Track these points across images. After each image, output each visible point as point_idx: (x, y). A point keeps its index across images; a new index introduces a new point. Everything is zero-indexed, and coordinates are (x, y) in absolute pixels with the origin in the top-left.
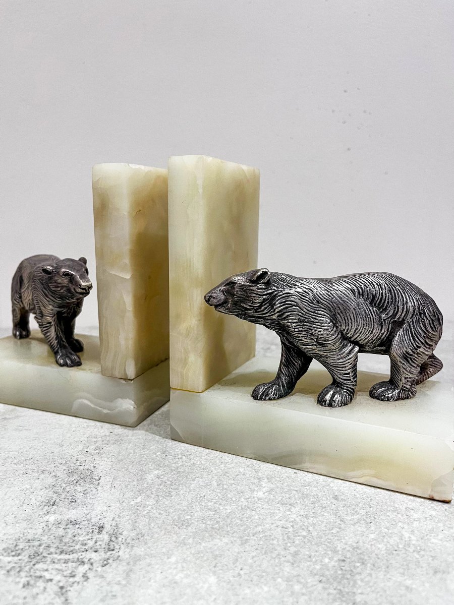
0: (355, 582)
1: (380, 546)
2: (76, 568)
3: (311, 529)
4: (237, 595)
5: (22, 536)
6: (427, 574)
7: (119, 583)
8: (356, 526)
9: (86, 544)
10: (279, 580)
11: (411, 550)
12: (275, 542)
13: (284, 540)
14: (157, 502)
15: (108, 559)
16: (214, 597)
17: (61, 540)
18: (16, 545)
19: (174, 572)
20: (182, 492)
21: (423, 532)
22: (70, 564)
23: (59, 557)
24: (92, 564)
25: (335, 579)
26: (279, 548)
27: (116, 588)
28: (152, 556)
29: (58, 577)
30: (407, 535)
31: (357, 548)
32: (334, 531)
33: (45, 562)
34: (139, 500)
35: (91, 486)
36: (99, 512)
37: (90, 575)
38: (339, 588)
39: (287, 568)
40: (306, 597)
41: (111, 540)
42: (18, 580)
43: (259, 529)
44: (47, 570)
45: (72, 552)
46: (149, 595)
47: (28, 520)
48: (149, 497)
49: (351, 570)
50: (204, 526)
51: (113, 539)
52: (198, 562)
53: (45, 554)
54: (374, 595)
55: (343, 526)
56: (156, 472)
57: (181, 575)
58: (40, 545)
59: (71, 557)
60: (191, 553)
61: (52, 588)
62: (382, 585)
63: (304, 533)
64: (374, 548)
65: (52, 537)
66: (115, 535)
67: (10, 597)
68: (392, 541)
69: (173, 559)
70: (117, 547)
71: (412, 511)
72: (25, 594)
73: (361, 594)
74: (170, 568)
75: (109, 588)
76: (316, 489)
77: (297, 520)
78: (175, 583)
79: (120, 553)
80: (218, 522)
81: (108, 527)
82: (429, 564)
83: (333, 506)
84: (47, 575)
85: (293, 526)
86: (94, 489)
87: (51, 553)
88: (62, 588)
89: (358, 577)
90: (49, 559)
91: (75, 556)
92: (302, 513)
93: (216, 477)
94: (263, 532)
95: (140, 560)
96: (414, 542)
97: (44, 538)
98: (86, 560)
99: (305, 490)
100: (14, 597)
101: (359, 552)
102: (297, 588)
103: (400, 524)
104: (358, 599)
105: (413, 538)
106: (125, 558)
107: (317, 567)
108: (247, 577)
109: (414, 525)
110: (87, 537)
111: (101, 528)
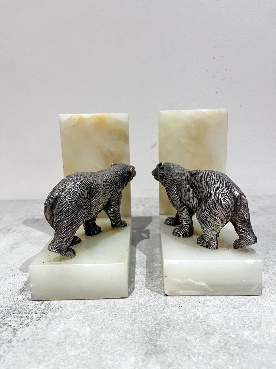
0: (160, 335)
1: (181, 318)
2: (24, 320)
3: (148, 308)
4: (97, 337)
5: (3, 305)
6: (201, 334)
7: (42, 329)
8: (173, 308)
9: (32, 310)
10: (121, 331)
11: (197, 321)
12: (127, 313)
13: (132, 313)
16: (85, 337)
17: (21, 308)
19: (71, 325)
21: (209, 312)
22: (22, 319)
23: (18, 315)
24: (32, 319)
25: (150, 332)
26: (127, 317)
27: (40, 330)
28: (62, 317)
29: (15, 324)
30: (198, 313)
31: (169, 318)
32: (160, 310)
33: (10, 317)
37: (30, 324)
38: (150, 337)
39: (128, 326)
40: (131, 341)
43: (121, 307)
44: (10, 321)
45: (25, 313)
46: (55, 335)
47: (8, 298)
49: (161, 329)
50: (93, 304)
51: (46, 308)
52: (84, 321)
53: (11, 314)
54: (167, 342)
55: (166, 307)
57: (73, 326)
58: (10, 310)
59: (23, 315)
60: (82, 317)
61: (11, 329)
62: (174, 338)
63: (144, 310)
64: (177, 319)
65: (17, 306)
66: (48, 306)
68: (189, 316)
69: (72, 319)
70: (47, 312)
71: (207, 302)
73: (161, 341)
74: (69, 323)
75: (36, 331)
76: (160, 288)
77: (143, 303)
78: (69, 330)
79: (47, 315)
82: (204, 329)
84: (10, 323)
85: (139, 306)
87: (15, 313)
88: (15, 329)
89: (163, 332)
90: (13, 316)
91: (26, 315)
92: (147, 300)
94: (123, 308)
95: (56, 319)
96: (200, 317)
97: (13, 306)
98: (30, 317)
101: (169, 320)
102: (129, 336)
103: (198, 308)
104: (158, 343)
105: (202, 315)
106: (49, 317)
107: (143, 326)
108: (105, 329)
109: (205, 309)
110: (34, 307)
111: (42, 303)
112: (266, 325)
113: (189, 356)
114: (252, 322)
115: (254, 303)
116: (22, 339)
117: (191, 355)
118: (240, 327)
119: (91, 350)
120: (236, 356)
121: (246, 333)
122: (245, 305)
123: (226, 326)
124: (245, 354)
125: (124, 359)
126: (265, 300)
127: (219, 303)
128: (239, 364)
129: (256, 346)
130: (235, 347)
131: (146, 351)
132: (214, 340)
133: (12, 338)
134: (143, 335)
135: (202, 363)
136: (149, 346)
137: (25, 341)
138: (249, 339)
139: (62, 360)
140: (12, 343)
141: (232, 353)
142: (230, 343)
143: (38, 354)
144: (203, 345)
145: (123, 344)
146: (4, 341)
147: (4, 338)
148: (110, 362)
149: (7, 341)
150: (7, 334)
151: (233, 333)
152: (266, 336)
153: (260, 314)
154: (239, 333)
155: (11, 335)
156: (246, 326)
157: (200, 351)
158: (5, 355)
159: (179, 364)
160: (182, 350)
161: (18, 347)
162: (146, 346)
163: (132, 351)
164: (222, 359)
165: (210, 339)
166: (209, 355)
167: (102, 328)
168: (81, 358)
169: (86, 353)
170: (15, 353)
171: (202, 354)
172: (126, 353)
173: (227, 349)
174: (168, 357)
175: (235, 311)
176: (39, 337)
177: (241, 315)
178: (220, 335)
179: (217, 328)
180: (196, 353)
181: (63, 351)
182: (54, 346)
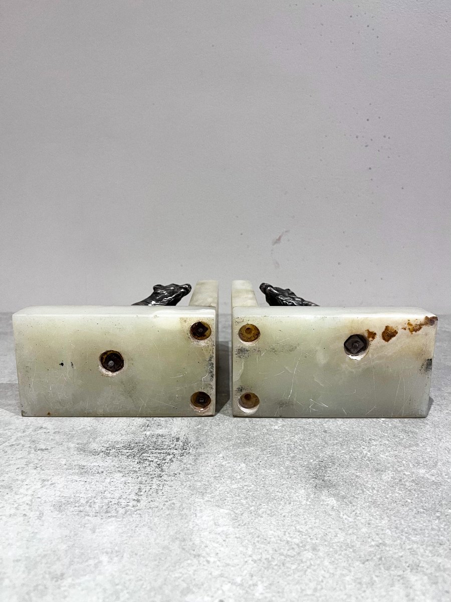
0: (326, 471)
1: (346, 456)
2: (166, 456)
3: (305, 446)
4: (257, 472)
5: (132, 440)
6: (371, 471)
7: (190, 464)
8: (334, 446)
9: (170, 446)
10: (282, 468)
11: (365, 459)
12: (282, 451)
13: (288, 450)
14: (211, 428)
15: (184, 453)
16: (244, 472)
17: (155, 444)
18: (130, 445)
19: (222, 461)
20: (226, 424)
21: (376, 451)
22: (162, 455)
23: (155, 451)
24: (174, 455)
25: (314, 469)
26: (284, 454)
27: (189, 466)
28: (208, 453)
29: (157, 460)
30: (365, 452)
31: (332, 456)
32: (320, 448)
33: (148, 453)
34: (199, 426)
36: (175, 432)
37: (174, 459)
38: (316, 473)
39: (287, 463)
40: (296, 476)
41: (184, 445)
42: (133, 460)
43: (274, 444)
44: (149, 457)
45: (162, 449)
47: (134, 433)
48: (206, 425)
49: (326, 466)
50: (239, 441)
51: (186, 444)
52: (235, 457)
53: (147, 450)
54: (336, 478)
55: (326, 446)
57: (225, 462)
58: (143, 445)
59: (162, 451)
60: (231, 453)
61: (153, 465)
62: (342, 474)
63: (301, 448)
64: (342, 457)
65: (150, 442)
66: (186, 443)
67: (131, 468)
68: (354, 454)
69: (221, 455)
70: (188, 448)
71: (373, 441)
72: (139, 467)
73: (329, 476)
74: (219, 459)
75: (185, 466)
76: (313, 426)
77: (298, 441)
78: (222, 465)
80: (248, 440)
81: (181, 439)
82: (374, 467)
83: (323, 436)
84: (150, 459)
85: (294, 444)
87: (150, 449)
88: (159, 464)
89: (328, 469)
90: (150, 451)
91: (164, 451)
92: (302, 438)
94: (275, 446)
95: (201, 455)
96: (368, 456)
97: (145, 442)
98: (171, 453)
100: (134, 467)
101: (332, 458)
102: (291, 471)
103: (363, 447)
104: (326, 478)
105: (369, 454)
106: (193, 453)
107: (305, 463)
108: (263, 466)
109: (372, 448)
110: (170, 443)
111: (178, 439)
112: (444, 464)
113: (362, 490)
114: (426, 461)
116: (172, 473)
117: (365, 490)
118: (414, 465)
119: (254, 483)
121: (422, 471)
122: (417, 445)
123: (398, 464)
124: (423, 489)
125: (293, 491)
126: (440, 441)
127: (387, 442)
128: (418, 498)
129: (434, 483)
130: (411, 484)
131: (315, 485)
132: (387, 476)
133: (160, 473)
134: (308, 471)
135: (378, 496)
136: (317, 481)
137: (178, 475)
138: (425, 476)
139: (226, 492)
140: (163, 477)
141: (409, 488)
142: (405, 480)
143: (198, 487)
144: (375, 480)
145: (288, 478)
146: (153, 476)
147: (151, 473)
148: (279, 494)
149: (156, 475)
150: (152, 469)
151: (407, 471)
152: (444, 474)
153: (435, 454)
154: (413, 470)
155: (157, 469)
156: (421, 465)
157: (374, 486)
158: (161, 488)
159: (354, 496)
160: (354, 484)
161: (172, 481)
162: (313, 481)
163: (300, 485)
164: (400, 494)
165: (383, 476)
166: (384, 489)
167: (259, 464)
168: (247, 490)
169: (250, 486)
170: (171, 487)
171: (376, 488)
172: (293, 487)
173: (402, 484)
174: (340, 490)
175: (407, 451)
176: (191, 471)
177: (414, 454)
178: (393, 473)
179: (389, 465)
180: (370, 488)
181: (225, 485)
182: (212, 480)
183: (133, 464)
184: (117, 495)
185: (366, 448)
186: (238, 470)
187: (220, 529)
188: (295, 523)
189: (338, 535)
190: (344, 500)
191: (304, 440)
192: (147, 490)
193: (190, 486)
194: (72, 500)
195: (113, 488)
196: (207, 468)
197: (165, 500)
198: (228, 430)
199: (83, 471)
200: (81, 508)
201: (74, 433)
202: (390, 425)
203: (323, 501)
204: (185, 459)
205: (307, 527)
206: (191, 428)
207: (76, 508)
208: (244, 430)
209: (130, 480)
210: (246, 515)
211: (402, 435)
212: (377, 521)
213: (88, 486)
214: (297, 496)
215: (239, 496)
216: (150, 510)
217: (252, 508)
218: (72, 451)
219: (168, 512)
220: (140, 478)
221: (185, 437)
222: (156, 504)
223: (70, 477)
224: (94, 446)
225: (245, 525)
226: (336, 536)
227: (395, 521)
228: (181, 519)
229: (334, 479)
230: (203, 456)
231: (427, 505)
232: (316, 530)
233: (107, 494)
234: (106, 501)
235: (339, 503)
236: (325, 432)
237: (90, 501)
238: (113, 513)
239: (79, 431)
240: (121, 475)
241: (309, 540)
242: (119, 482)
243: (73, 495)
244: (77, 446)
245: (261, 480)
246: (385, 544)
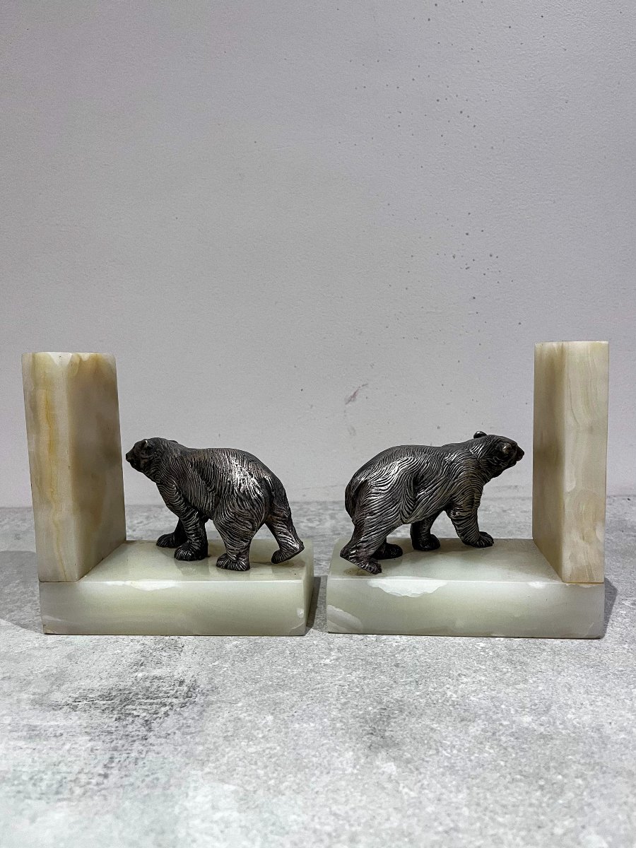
0: (389, 723)
1: (421, 700)
2: (160, 708)
3: (365, 687)
4: (287, 728)
5: (114, 686)
6: (454, 721)
7: (193, 719)
8: (406, 686)
9: (168, 693)
10: (325, 720)
11: (448, 704)
12: (330, 695)
13: (338, 694)
14: (232, 665)
15: (186, 703)
16: (269, 728)
17: (148, 690)
18: (110, 693)
19: (240, 712)
20: (256, 658)
21: (466, 692)
22: (154, 706)
23: (146, 701)
24: (172, 706)
25: (372, 720)
26: (332, 700)
27: (190, 721)
28: (223, 701)
29: (145, 714)
30: (449, 693)
31: (401, 701)
32: (385, 689)
33: (134, 705)
34: (216, 663)
35: (175, 652)
36: (180, 672)
37: (170, 713)
38: (373, 727)
39: (335, 713)
40: (344, 731)
41: (189, 691)
42: (111, 716)
44: (135, 709)
45: (157, 698)
47: (119, 677)
48: (226, 661)
49: (389, 716)
50: (270, 683)
51: (191, 690)
52: (260, 707)
53: (134, 699)
54: (401, 732)
55: (394, 686)
56: (235, 643)
57: (246, 715)
58: (130, 693)
59: (155, 701)
60: (256, 701)
61: (139, 721)
62: (411, 726)
63: (358, 690)
64: (415, 701)
65: (140, 688)
66: (193, 687)
67: (105, 727)
68: (433, 698)
69: (240, 704)
70: (194, 695)
71: (463, 677)
72: (117, 725)
73: (391, 731)
74: (236, 710)
75: (185, 721)
77: (355, 680)
78: (239, 719)
79: (197, 700)
80: (283, 681)
81: (187, 682)
83: (392, 671)
84: (135, 713)
85: (349, 685)
86: (178, 655)
87: (139, 699)
88: (147, 721)
89: (393, 720)
90: (137, 703)
91: (159, 700)
92: (361, 676)
93: (290, 647)
94: (322, 688)
95: (212, 704)
96: (453, 699)
97: (133, 688)
98: (167, 704)
99: (370, 659)
100: (108, 726)
101: (401, 703)
102: (338, 725)
104: (387, 734)
105: (455, 696)
106: (199, 703)
107: (361, 713)
108: (299, 718)
109: (460, 687)
110: (169, 688)
111: (181, 683)
112: (560, 708)
113: (437, 750)
114: (535, 705)
115: (540, 677)
116: (163, 733)
117: (440, 749)
118: (517, 711)
119: (282, 744)
120: (510, 749)
121: (527, 719)
122: (526, 681)
123: (494, 709)
124: (525, 746)
125: (336, 754)
126: (559, 674)
127: (483, 678)
128: (516, 759)
129: (542, 736)
130: (509, 738)
131: (369, 744)
132: (475, 729)
133: (145, 733)
134: (362, 724)
135: (459, 758)
136: (374, 738)
137: (170, 737)
138: (530, 727)
139: (238, 759)
140: (149, 740)
141: (505, 745)
142: (501, 732)
143: (198, 752)
144: (458, 735)
145: (331, 735)
146: (135, 738)
147: (133, 733)
148: (314, 759)
149: (140, 737)
150: (136, 728)
151: (505, 720)
152: (558, 723)
153: (550, 693)
154: (514, 718)
155: (143, 728)
156: (527, 710)
157: (454, 743)
158: (143, 756)
160: (426, 741)
161: (161, 744)
162: (368, 738)
163: (347, 744)
164: (490, 753)
165: (470, 727)
166: (469, 748)
167: (293, 715)
168: (269, 756)
169: (275, 749)
170: (158, 753)
171: (457, 746)
172: (337, 747)
173: (496, 740)
174: (404, 751)
175: (509, 690)
176: (192, 730)
177: (519, 695)
178: (485, 722)
179: (481, 712)
180: (449, 746)
181: (238, 748)
182: (221, 741)
183: (109, 721)
184: (76, 768)
185: (452, 688)
186: (260, 725)
187: (218, 816)
188: (331, 801)
189: (392, 819)
190: (409, 765)
191: (364, 678)
192: (122, 759)
193: (186, 752)
194: (9, 776)
195: (73, 758)
196: (216, 724)
197: (147, 773)
198: (257, 667)
199: (34, 733)
200: (21, 788)
201: (32, 678)
202: (491, 654)
203: (378, 767)
204: (186, 712)
205: (348, 808)
206: (203, 666)
207: (13, 788)
208: (279, 667)
209: (99, 745)
210: (260, 792)
211: (506, 668)
212: (452, 796)
213: (36, 755)
214: (341, 762)
215: (256, 763)
216: (121, 790)
217: (272, 782)
218: (23, 705)
219: (146, 792)
220: (115, 742)
221: (193, 679)
222: (132, 780)
223: (12, 743)
224: (58, 697)
225: (257, 807)
226: (388, 819)
227: (478, 794)
228: (164, 801)
229: (399, 735)
230: (215, 706)
231: (527, 768)
232: (360, 812)
233: (63, 768)
234: (58, 777)
235: (400, 770)
236: (397, 665)
237: (36, 777)
238: (66, 794)
239: (40, 676)
240: (88, 738)
241: (347, 827)
242: (83, 748)
243: (12, 769)
244: (32, 697)
245: (293, 739)
246: (456, 829)
